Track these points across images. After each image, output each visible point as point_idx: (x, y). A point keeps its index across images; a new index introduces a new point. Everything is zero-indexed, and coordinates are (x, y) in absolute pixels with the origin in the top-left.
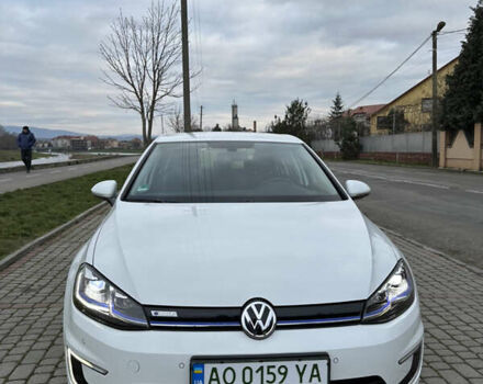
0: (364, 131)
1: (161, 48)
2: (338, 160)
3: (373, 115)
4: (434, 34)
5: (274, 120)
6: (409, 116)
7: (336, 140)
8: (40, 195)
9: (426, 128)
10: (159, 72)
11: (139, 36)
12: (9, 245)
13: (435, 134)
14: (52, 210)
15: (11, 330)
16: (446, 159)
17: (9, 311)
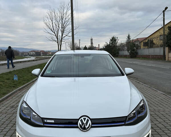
0: (138, 47)
1: (64, 19)
2: (129, 58)
3: (142, 42)
4: (164, 11)
5: (106, 44)
6: (155, 42)
7: (128, 51)
8: (22, 72)
9: (161, 46)
10: (63, 28)
11: (56, 16)
12: (8, 90)
13: (164, 48)
14: (25, 77)
15: (4, 122)
16: (168, 57)
17: (5, 115)
